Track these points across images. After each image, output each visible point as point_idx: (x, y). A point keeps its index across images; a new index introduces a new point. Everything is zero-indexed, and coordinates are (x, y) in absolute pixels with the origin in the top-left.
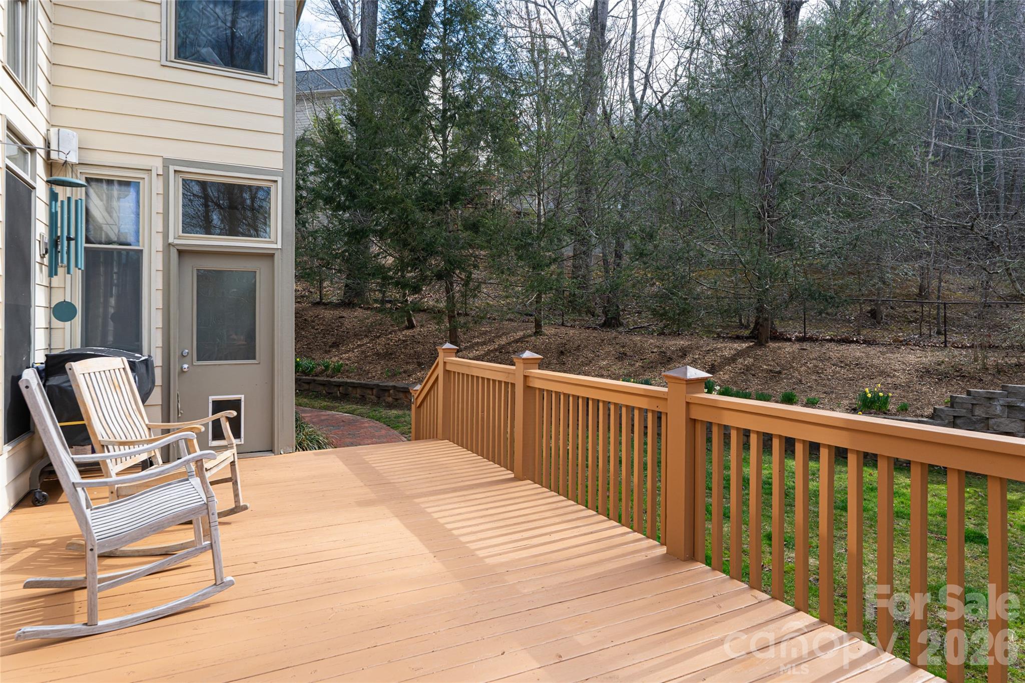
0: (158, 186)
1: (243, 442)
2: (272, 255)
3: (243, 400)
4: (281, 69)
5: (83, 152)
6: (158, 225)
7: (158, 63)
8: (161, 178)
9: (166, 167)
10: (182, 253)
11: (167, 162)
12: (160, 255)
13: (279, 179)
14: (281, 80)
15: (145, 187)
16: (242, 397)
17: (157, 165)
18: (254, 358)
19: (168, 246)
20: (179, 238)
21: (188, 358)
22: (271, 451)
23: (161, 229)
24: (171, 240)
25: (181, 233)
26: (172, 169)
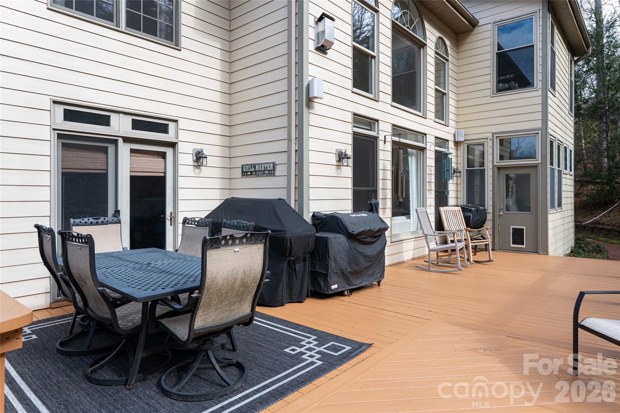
0: (490, 143)
1: (525, 247)
2: (537, 166)
3: (525, 229)
4: (541, 82)
5: (466, 136)
6: (490, 159)
7: (490, 97)
8: (491, 140)
9: (493, 136)
10: (499, 168)
11: (493, 134)
12: (491, 170)
13: (540, 132)
14: (541, 87)
15: (486, 145)
16: (524, 228)
17: (490, 136)
18: (530, 211)
19: (494, 166)
20: (498, 162)
21: (502, 210)
22: (537, 253)
23: (491, 160)
24: (495, 164)
25: (499, 161)
26: (495, 136)
